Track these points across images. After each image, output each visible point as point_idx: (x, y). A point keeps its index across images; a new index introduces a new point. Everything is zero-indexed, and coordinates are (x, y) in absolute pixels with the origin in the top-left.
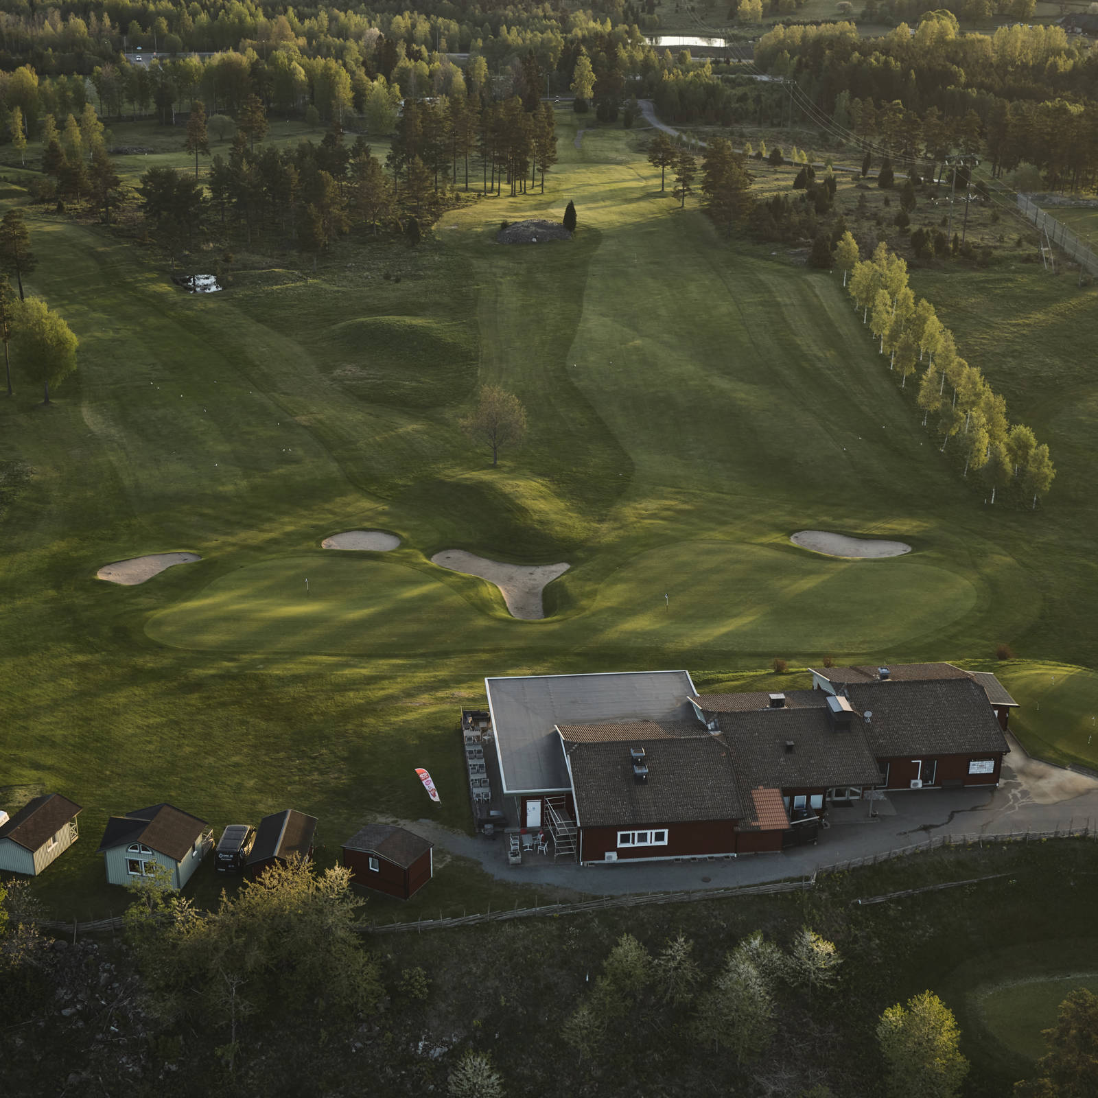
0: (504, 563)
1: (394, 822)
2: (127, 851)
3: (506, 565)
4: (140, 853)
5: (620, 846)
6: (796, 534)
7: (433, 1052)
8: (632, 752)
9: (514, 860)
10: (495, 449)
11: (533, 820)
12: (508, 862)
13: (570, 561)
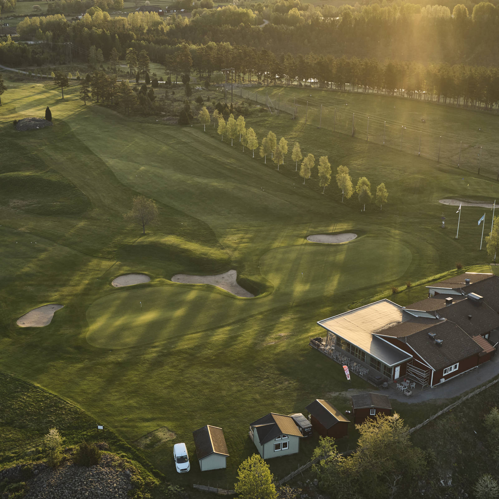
2: (275, 440)
4: (282, 439)
5: (444, 375)
6: (307, 238)
7: (448, 483)
8: (430, 334)
9: (409, 393)
10: (144, 226)
11: (397, 375)
12: (406, 395)
13: (234, 268)
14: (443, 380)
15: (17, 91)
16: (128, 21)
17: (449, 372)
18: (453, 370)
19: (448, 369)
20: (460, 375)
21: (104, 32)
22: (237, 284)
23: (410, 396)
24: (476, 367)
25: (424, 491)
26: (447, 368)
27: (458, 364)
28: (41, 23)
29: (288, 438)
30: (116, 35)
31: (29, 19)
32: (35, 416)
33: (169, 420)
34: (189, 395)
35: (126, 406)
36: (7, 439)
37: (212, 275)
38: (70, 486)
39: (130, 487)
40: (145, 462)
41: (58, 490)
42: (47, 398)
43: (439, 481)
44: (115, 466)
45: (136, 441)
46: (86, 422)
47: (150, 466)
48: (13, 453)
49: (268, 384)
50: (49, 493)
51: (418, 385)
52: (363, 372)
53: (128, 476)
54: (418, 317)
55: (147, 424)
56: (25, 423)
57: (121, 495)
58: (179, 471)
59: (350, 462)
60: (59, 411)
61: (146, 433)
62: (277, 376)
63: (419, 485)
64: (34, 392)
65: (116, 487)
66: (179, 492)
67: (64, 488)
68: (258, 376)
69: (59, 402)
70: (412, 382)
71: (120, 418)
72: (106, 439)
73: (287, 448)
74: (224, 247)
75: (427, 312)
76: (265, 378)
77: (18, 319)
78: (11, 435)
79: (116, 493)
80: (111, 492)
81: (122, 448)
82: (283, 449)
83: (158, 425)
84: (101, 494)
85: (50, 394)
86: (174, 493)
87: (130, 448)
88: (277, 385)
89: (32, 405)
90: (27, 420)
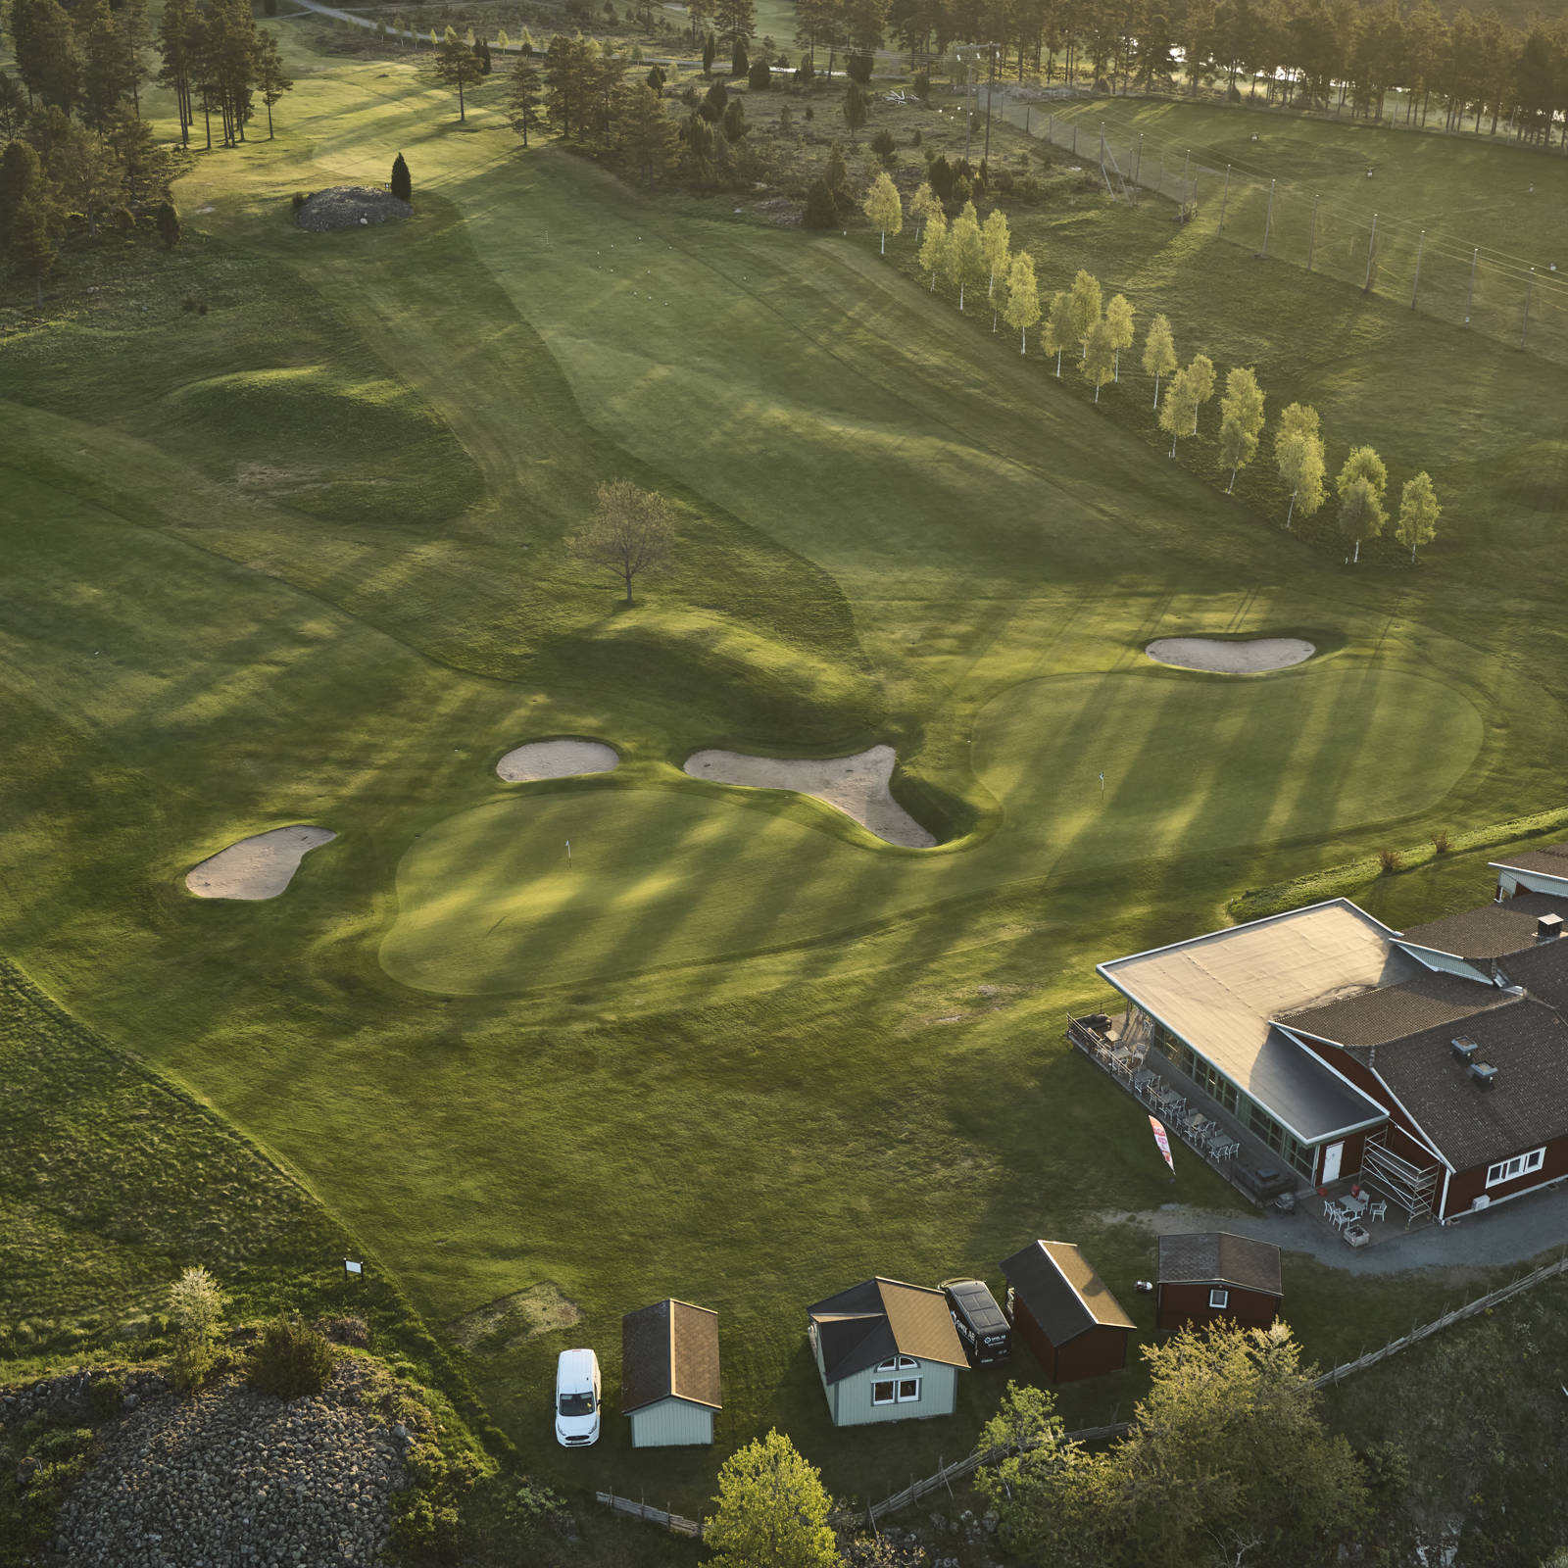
0: (796, 759)
1: (1132, 1219)
2: (876, 1372)
3: (802, 763)
4: (897, 1369)
5: (1489, 1184)
7: (1443, 1559)
8: (1457, 1044)
9: (1360, 1239)
10: (628, 577)
11: (1332, 1170)
12: (1347, 1244)
13: (889, 740)
14: (1483, 1202)
17: (1509, 1177)
18: (1525, 1169)
19: (1505, 1164)
20: (1551, 1186)
22: (889, 797)
23: (1363, 1247)
26: (1502, 1164)
27: (1542, 1151)
29: (919, 1366)
32: (174, 1205)
33: (570, 1257)
34: (651, 1181)
35: (451, 1198)
36: (75, 1274)
37: (814, 760)
38: (217, 1459)
39: (399, 1482)
40: (467, 1397)
41: (180, 1470)
42: (221, 1147)
43: (1412, 1546)
44: (370, 1404)
45: (455, 1321)
46: (317, 1243)
47: (481, 1411)
48: (83, 1325)
49: (908, 1164)
50: (153, 1476)
51: (1397, 1213)
52: (1223, 1147)
53: (400, 1443)
54: (1439, 973)
55: (499, 1266)
56: (139, 1224)
57: (368, 1505)
58: (562, 1440)
59: (1102, 1467)
60: (246, 1194)
61: (488, 1298)
62: (941, 1137)
63: (1340, 1557)
64: (186, 1121)
65: (357, 1476)
66: (549, 1511)
67: (199, 1465)
68: (879, 1133)
69: (254, 1164)
70: (1375, 1199)
71: (421, 1238)
72: (363, 1305)
73: (916, 1397)
74: (872, 662)
75: (1466, 960)
76: (901, 1142)
77: (192, 868)
78: (89, 1264)
79: (352, 1496)
80: (337, 1491)
81: (408, 1342)
82: (901, 1399)
83: (534, 1275)
84: (306, 1499)
85: (233, 1134)
86: (533, 1514)
87: (430, 1346)
88: (935, 1171)
89: (172, 1166)
90: (146, 1216)
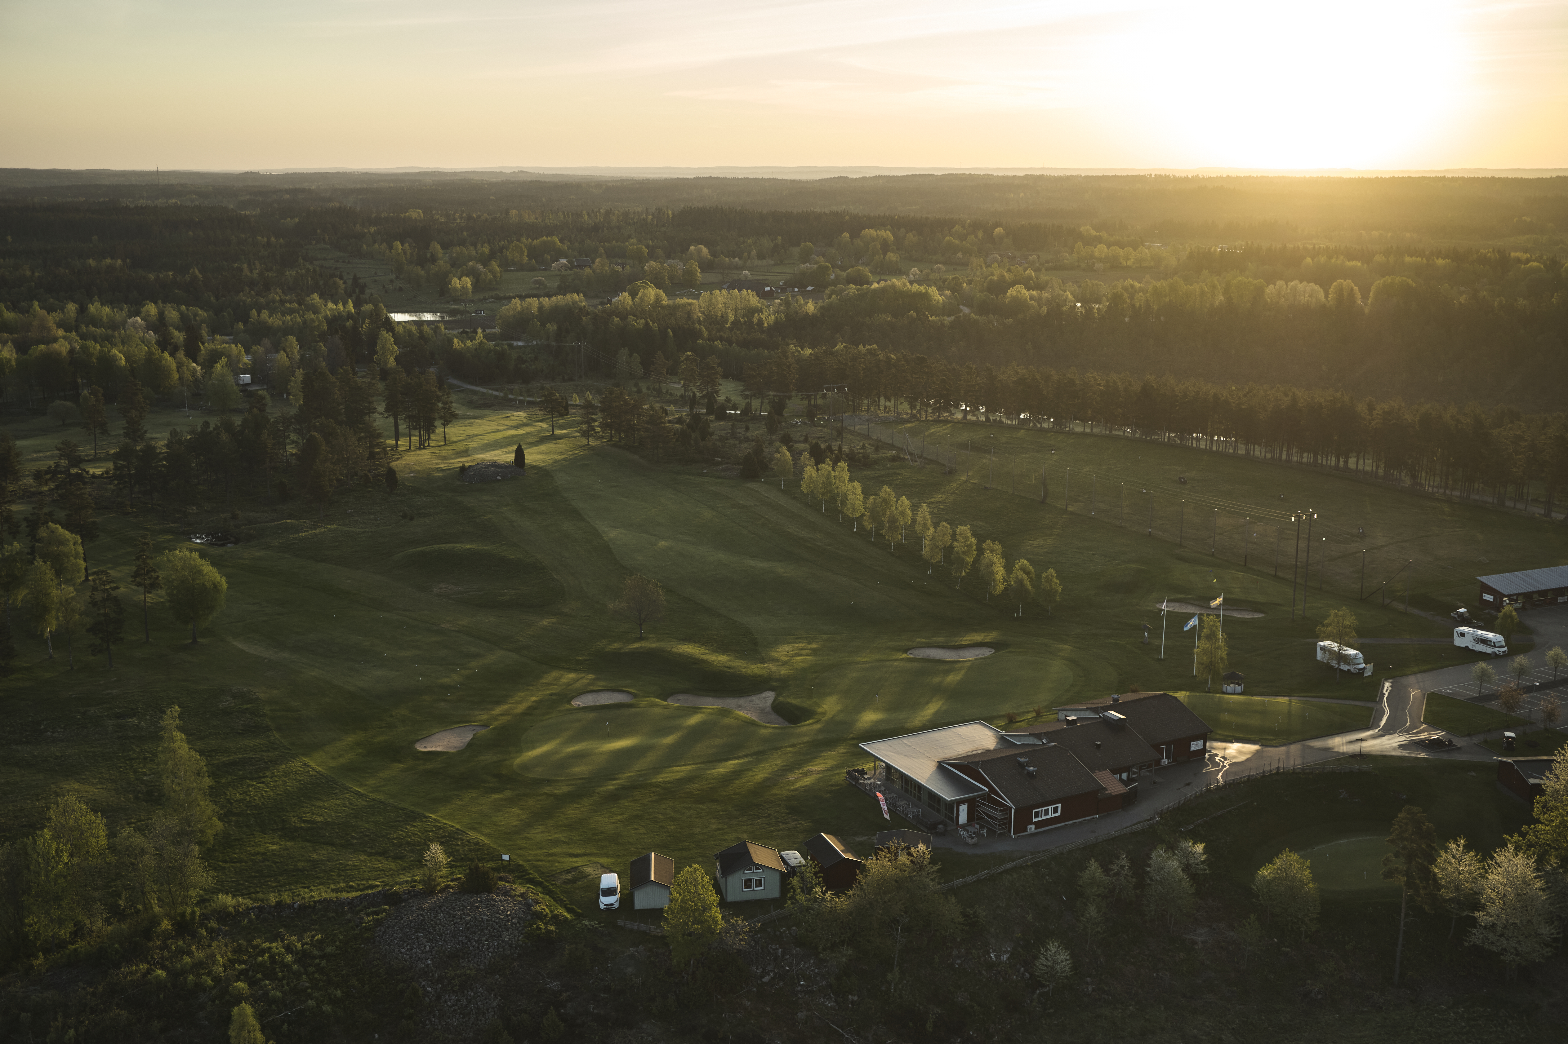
2: (744, 873)
3: (728, 698)
4: (753, 872)
5: (1034, 820)
6: (909, 652)
7: (1002, 958)
8: (1020, 759)
9: (973, 840)
10: (640, 625)
11: (963, 818)
12: (968, 844)
13: (772, 689)
14: (1032, 827)
15: (477, 423)
16: (700, 307)
17: (1044, 818)
18: (1051, 815)
19: (1042, 810)
20: (1066, 825)
21: (647, 324)
22: (771, 710)
23: (974, 844)
24: (1095, 816)
25: (959, 961)
26: (1040, 810)
27: (1059, 805)
28: (541, 307)
29: (763, 871)
30: (669, 330)
31: (519, 302)
32: (418, 846)
33: (607, 855)
34: (645, 832)
35: (550, 840)
36: (374, 868)
37: (734, 697)
38: (447, 910)
39: (529, 917)
40: (558, 897)
41: (431, 913)
42: (440, 828)
43: (989, 953)
44: (515, 895)
45: (553, 875)
46: (488, 855)
47: (565, 901)
48: (380, 882)
49: (766, 824)
50: (418, 916)
51: (991, 832)
52: (913, 812)
53: (529, 906)
54: (1022, 744)
55: (574, 859)
56: (402, 853)
57: (515, 924)
58: (602, 906)
59: (842, 903)
60: (452, 841)
61: (569, 868)
62: (783, 815)
63: (954, 953)
64: (422, 821)
65: (510, 915)
66: (596, 928)
67: (439, 911)
68: (754, 814)
69: (456, 832)
70: (982, 827)
71: (538, 852)
72: (511, 871)
73: (762, 888)
74: (766, 659)
75: (1031, 735)
76: (764, 817)
77: (418, 741)
78: (380, 865)
79: (508, 921)
80: (501, 919)
81: (532, 881)
82: (755, 889)
83: (589, 861)
84: (487, 920)
85: (446, 824)
86: (589, 929)
87: (542, 883)
88: (779, 826)
89: (417, 834)
90: (406, 850)
